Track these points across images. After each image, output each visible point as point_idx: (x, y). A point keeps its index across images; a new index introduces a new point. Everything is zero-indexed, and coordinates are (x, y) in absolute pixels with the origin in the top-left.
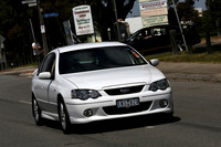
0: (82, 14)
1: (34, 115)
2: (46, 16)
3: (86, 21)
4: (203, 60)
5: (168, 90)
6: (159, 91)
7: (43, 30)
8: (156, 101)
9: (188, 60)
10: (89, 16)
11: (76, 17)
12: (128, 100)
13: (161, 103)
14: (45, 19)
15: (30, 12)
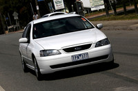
2: (39, 0)
3: (60, 2)
4: (122, 19)
7: (38, 8)
9: (115, 19)
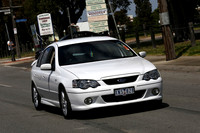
0: (45, 19)
1: (34, 101)
2: (18, 21)
3: (48, 25)
5: (159, 79)
6: (152, 81)
7: (15, 32)
8: (149, 90)
10: (50, 21)
11: (40, 22)
12: (124, 89)
13: (153, 91)
14: (17, 24)
15: (6, 19)
